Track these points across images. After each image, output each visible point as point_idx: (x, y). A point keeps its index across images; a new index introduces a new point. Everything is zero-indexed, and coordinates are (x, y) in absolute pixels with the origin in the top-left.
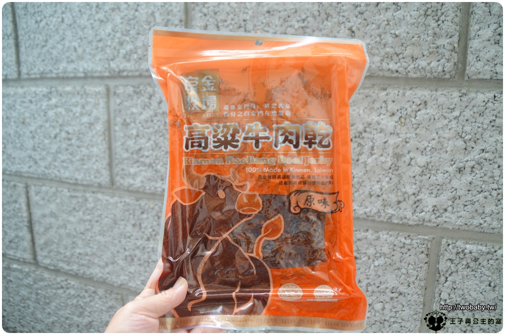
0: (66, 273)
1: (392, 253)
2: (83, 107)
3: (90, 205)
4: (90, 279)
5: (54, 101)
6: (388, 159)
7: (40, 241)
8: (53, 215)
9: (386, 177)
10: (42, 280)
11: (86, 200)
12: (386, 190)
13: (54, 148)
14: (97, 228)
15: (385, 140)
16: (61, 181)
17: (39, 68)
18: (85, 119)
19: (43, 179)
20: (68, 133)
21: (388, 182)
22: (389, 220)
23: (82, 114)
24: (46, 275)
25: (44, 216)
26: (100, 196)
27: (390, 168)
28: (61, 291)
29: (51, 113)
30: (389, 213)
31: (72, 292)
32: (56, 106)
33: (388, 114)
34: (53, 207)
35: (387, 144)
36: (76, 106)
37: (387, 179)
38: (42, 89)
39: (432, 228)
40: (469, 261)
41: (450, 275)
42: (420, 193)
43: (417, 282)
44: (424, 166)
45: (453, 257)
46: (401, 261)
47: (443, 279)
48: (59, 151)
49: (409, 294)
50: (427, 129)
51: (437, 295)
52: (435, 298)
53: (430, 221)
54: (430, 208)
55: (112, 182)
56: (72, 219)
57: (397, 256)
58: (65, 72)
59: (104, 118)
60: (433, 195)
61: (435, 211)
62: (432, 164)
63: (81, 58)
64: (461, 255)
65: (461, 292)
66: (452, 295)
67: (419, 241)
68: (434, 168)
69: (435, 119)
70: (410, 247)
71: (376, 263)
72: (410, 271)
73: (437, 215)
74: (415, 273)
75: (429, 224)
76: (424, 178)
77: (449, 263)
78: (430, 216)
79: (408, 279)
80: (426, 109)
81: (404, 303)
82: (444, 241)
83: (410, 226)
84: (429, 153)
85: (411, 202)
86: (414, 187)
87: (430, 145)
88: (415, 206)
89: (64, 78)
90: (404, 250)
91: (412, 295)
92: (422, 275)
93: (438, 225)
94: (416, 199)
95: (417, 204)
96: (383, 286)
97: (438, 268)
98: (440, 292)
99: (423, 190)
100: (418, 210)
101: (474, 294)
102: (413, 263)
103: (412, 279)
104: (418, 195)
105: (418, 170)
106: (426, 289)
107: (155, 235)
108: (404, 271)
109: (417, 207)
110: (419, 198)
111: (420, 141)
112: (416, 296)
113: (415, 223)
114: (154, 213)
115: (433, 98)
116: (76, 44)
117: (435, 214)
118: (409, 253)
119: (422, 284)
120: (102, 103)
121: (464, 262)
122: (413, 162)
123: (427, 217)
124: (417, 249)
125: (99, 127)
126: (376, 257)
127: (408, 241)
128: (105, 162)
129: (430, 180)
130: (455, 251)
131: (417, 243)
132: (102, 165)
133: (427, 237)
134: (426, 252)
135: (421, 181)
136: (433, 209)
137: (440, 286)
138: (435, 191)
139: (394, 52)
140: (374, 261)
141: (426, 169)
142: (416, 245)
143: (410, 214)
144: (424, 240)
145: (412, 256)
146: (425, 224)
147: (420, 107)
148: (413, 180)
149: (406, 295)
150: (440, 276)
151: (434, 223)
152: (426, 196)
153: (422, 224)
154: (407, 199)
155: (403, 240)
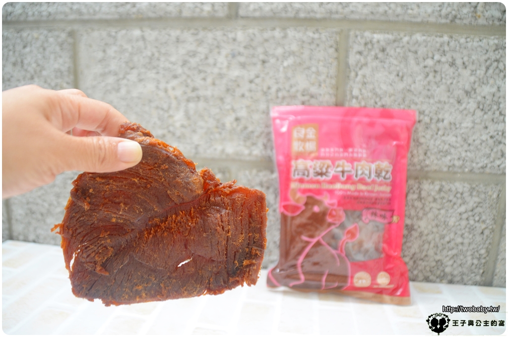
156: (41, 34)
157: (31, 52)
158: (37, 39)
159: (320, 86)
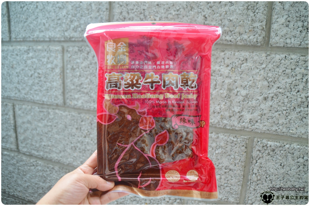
0: (36, 157)
1: (226, 146)
2: (48, 59)
3: (51, 116)
4: (50, 160)
5: (31, 55)
6: (225, 92)
7: (21, 138)
8: (29, 122)
9: (223, 102)
10: (22, 161)
11: (49, 113)
12: (223, 109)
13: (30, 82)
14: (55, 130)
15: (223, 81)
16: (34, 102)
17: (23, 35)
18: (49, 66)
19: (23, 101)
20: (39, 74)
21: (224, 105)
22: (225, 127)
23: (47, 63)
24: (24, 158)
25: (24, 123)
26: (57, 111)
27: (226, 97)
28: (33, 168)
29: (29, 62)
30: (224, 123)
31: (40, 168)
32: (32, 58)
33: (225, 65)
34: (29, 117)
35: (224, 83)
36: (44, 58)
37: (224, 103)
38: (24, 47)
39: (249, 132)
40: (270, 151)
41: (259, 159)
42: (242, 112)
43: (240, 163)
44: (245, 96)
45: (260, 149)
46: (231, 151)
47: (255, 161)
48: (33, 85)
49: (235, 170)
50: (247, 75)
51: (251, 171)
52: (250, 172)
53: (248, 128)
54: (248, 120)
55: (65, 103)
56: (40, 125)
57: (229, 148)
58: (38, 38)
59: (60, 65)
60: (250, 113)
61: (251, 122)
62: (250, 95)
63: (47, 29)
64: (265, 148)
65: (265, 169)
66: (260, 171)
67: (241, 139)
68: (250, 97)
69: (251, 69)
70: (236, 143)
71: (217, 152)
72: (236, 157)
73: (252, 124)
74: (239, 158)
75: (248, 130)
76: (245, 103)
77: (258, 152)
78: (248, 125)
79: (235, 161)
80: (247, 63)
81: (232, 175)
82: (256, 139)
83: (236, 130)
84: (248, 88)
85: (237, 116)
86: (239, 108)
87: (249, 84)
88: (239, 119)
89: (37, 41)
90: (233, 145)
91: (237, 171)
92: (243, 159)
93: (252, 130)
94: (240, 115)
95: (241, 118)
96: (220, 165)
97: (252, 155)
98: (253, 169)
99: (244, 110)
100: (241, 121)
101: (272, 170)
102: (238, 152)
103: (237, 161)
104: (241, 113)
105: (241, 98)
106: (245, 167)
107: (89, 135)
108: (232, 156)
109: (241, 119)
110: (242, 114)
111: (243, 81)
112: (239, 171)
113: (239, 129)
114: (89, 121)
115: (251, 57)
116: (44, 21)
117: (251, 124)
118: (235, 146)
119: (243, 164)
120: (60, 56)
121: (267, 152)
122: (239, 94)
123: (246, 125)
124: (240, 144)
125: (58, 70)
126: (217, 148)
127: (235, 139)
128: (61, 91)
129: (248, 104)
130: (262, 145)
131: (240, 140)
132: (59, 93)
133: (246, 137)
134: (245, 146)
135: (243, 105)
136: (250, 121)
137: (253, 165)
138: (251, 111)
139: (229, 30)
140: (215, 151)
141: (246, 97)
142: (239, 142)
143: (237, 123)
144: (244, 138)
145: (238, 148)
146: (245, 129)
147: (243, 62)
148: (239, 104)
149: (234, 170)
150: (253, 160)
151: (250, 129)
152: (246, 114)
153: (244, 130)
154: (235, 115)
155: (232, 139)
156: (90, 117)
157: (85, 124)
158: (88, 119)
159: (235, 165)
